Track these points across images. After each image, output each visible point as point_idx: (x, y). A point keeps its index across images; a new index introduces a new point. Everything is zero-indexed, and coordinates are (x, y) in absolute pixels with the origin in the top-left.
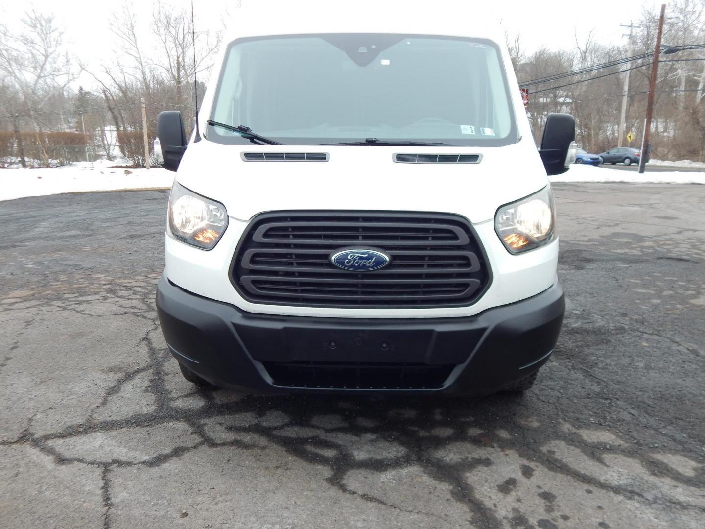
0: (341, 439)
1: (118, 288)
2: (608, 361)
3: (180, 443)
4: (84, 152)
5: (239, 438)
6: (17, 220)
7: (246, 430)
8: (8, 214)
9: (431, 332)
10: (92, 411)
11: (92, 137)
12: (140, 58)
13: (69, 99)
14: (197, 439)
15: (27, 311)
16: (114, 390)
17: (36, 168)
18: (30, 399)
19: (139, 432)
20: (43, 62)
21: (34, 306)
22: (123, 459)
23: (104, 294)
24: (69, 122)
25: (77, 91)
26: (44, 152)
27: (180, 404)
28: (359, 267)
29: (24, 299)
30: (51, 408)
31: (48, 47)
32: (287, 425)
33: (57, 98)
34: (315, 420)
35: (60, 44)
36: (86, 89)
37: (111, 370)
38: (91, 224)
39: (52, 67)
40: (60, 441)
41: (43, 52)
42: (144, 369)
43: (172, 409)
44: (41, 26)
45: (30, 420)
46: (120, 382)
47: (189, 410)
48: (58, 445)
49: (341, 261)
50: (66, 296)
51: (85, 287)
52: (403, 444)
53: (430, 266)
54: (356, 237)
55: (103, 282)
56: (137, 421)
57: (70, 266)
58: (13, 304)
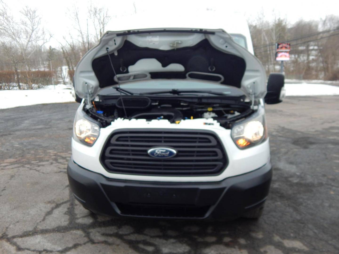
0: (158, 241)
1: (59, 158)
2: (309, 202)
3: (77, 242)
4: (51, 81)
5: (106, 240)
6: (13, 119)
7: (111, 235)
8: (9, 116)
9: (197, 189)
10: (37, 224)
11: (55, 72)
12: (81, 30)
13: (44, 52)
14: (86, 239)
15: (12, 170)
16: (49, 213)
17: (26, 89)
18: (8, 217)
19: (58, 235)
20: (31, 33)
21: (16, 168)
22: (49, 249)
23: (51, 161)
24: (44, 64)
25: (48, 48)
26: (30, 81)
27: (80, 221)
28: (161, 156)
29: (12, 164)
30: (18, 222)
31: (33, 25)
32: (132, 233)
33: (38, 52)
34: (147, 231)
35: (40, 24)
36: (53, 47)
37: (49, 202)
38: (50, 122)
39: (35, 36)
40: (20, 239)
41: (31, 28)
42: (65, 202)
43: (76, 224)
44: (30, 14)
45: (7, 228)
46: (53, 209)
47: (85, 224)
48: (19, 241)
49: (153, 153)
50: (33, 162)
51: (42, 157)
52: (189, 245)
53: (197, 156)
54: (160, 142)
55: (52, 155)
56: (59, 229)
57: (37, 145)
58: (6, 166)
